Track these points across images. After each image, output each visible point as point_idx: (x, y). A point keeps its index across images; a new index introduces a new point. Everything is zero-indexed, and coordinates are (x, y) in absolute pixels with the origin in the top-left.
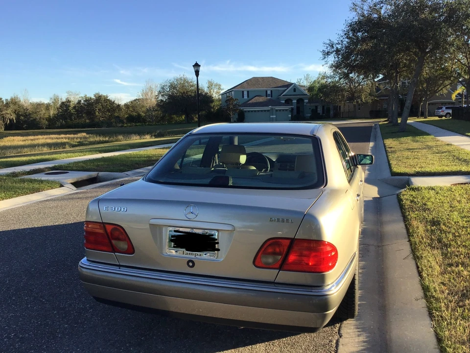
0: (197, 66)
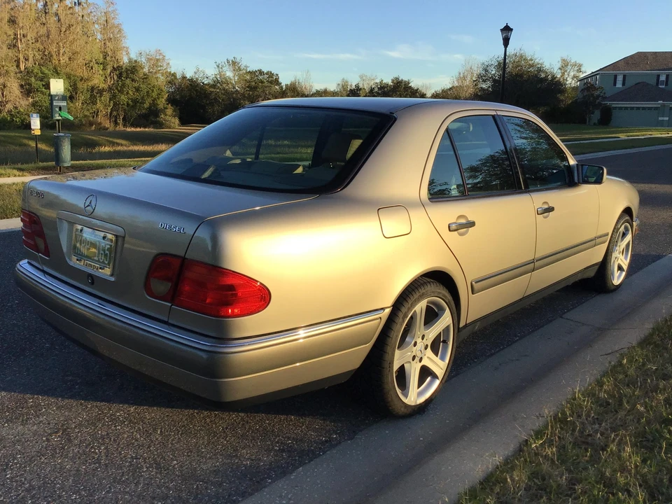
0: (507, 30)
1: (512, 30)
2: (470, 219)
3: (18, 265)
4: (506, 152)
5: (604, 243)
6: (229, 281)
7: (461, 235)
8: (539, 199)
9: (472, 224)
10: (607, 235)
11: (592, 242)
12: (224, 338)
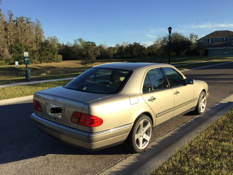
0: (170, 28)
1: (172, 28)
2: (155, 97)
3: (32, 115)
4: (164, 77)
5: (197, 100)
6: (93, 118)
7: (152, 102)
8: (174, 90)
9: (155, 99)
10: (197, 98)
11: (192, 101)
12: (91, 132)
